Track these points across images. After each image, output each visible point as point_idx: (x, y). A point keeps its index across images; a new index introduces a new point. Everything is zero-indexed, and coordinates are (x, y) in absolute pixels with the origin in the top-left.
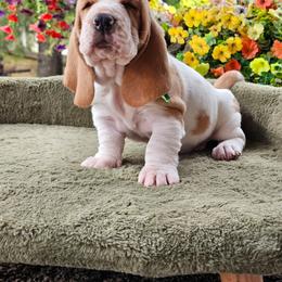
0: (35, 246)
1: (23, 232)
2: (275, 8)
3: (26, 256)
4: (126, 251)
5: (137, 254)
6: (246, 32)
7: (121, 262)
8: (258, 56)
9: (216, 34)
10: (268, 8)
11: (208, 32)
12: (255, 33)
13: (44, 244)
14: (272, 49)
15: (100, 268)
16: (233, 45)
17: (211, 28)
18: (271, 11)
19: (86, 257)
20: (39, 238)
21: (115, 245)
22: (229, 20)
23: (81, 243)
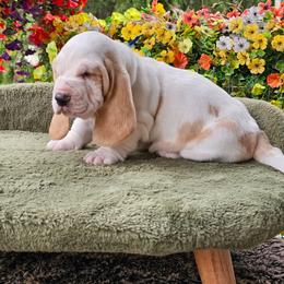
0: (57, 234)
1: (47, 222)
2: (199, 25)
3: (48, 244)
4: (138, 234)
5: (149, 236)
6: (176, 45)
7: (134, 243)
9: (150, 47)
10: (194, 25)
11: (143, 45)
12: (185, 47)
13: (66, 231)
14: (199, 61)
15: (114, 250)
16: (166, 57)
17: (145, 42)
18: (196, 28)
19: (103, 240)
20: (62, 227)
21: (130, 229)
22: (163, 35)
23: (100, 229)
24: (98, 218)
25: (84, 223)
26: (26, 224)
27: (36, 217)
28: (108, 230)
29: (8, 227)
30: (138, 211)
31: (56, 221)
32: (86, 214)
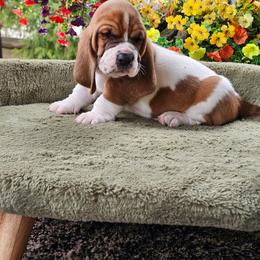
0: (151, 207)
1: (141, 195)
4: (230, 210)
5: (241, 212)
6: (236, 20)
7: (226, 219)
8: (248, 41)
9: (211, 22)
11: (203, 20)
12: (246, 22)
13: (160, 205)
14: (259, 36)
16: (227, 32)
17: (205, 17)
18: (256, 2)
19: (196, 215)
20: (155, 200)
21: (221, 205)
22: (224, 10)
23: (192, 204)
24: (190, 192)
25: (176, 197)
28: (200, 205)
30: (228, 187)
31: (149, 194)
32: (178, 189)
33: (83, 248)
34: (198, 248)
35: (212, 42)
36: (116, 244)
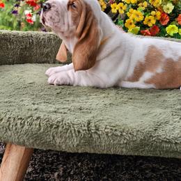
11: (138, 7)
12: (168, 9)
17: (139, 5)
24: (160, 132)
25: (151, 136)
26: (109, 135)
27: (116, 130)
28: (169, 142)
29: (97, 136)
31: (130, 134)
32: (151, 130)
33: (64, 171)
34: (147, 171)
35: (145, 23)
36: (88, 168)
